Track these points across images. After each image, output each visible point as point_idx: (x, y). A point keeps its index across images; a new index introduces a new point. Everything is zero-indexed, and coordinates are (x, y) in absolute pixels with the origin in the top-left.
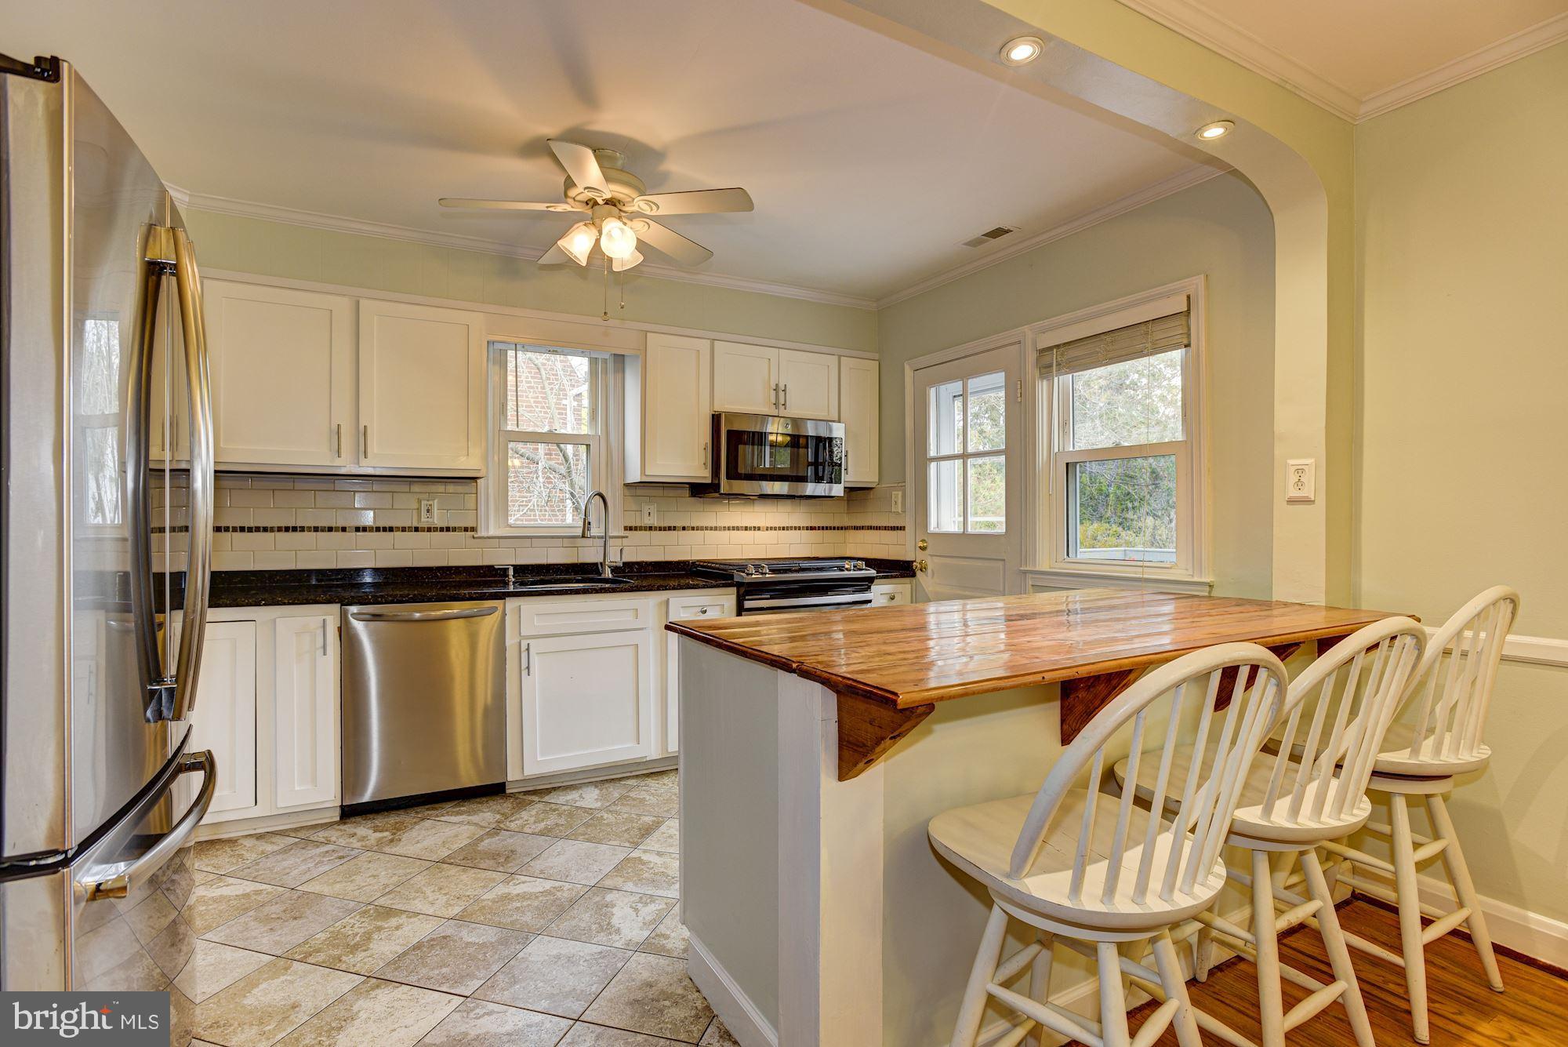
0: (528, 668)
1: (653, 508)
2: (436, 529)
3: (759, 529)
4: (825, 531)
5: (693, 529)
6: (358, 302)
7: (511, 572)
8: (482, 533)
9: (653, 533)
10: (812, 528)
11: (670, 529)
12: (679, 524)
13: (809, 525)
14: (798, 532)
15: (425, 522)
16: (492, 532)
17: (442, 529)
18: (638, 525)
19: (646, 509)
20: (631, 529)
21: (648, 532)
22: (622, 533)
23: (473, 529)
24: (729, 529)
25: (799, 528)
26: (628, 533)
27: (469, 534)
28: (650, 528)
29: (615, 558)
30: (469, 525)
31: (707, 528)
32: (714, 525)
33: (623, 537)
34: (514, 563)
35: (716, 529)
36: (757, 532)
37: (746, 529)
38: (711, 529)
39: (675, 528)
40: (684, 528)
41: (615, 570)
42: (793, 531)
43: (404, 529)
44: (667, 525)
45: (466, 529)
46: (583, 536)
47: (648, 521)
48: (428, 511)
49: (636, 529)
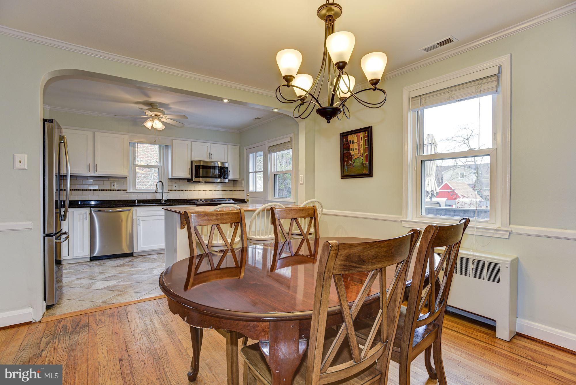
0: (139, 224)
1: (177, 185)
2: (115, 190)
3: (207, 191)
4: (226, 192)
5: (188, 190)
6: (94, 133)
7: (136, 201)
8: (128, 191)
9: (176, 191)
10: (222, 191)
11: (181, 190)
12: (184, 189)
13: (222, 190)
14: (218, 191)
15: (112, 188)
16: (131, 191)
17: (117, 190)
18: (172, 189)
19: (174, 185)
20: (170, 190)
21: (175, 191)
22: (168, 191)
23: (126, 190)
24: (198, 191)
25: (219, 191)
27: (125, 191)
28: (176, 190)
29: (165, 198)
30: (125, 189)
31: (192, 190)
32: (194, 189)
33: (168, 193)
34: (137, 199)
35: (194, 190)
36: (206, 191)
37: (203, 191)
38: (193, 190)
39: (183, 190)
40: (185, 190)
41: (165, 201)
42: (217, 191)
43: (107, 190)
44: (180, 189)
45: (124, 190)
46: (156, 192)
47: (175, 189)
48: (113, 185)
49: (172, 190)
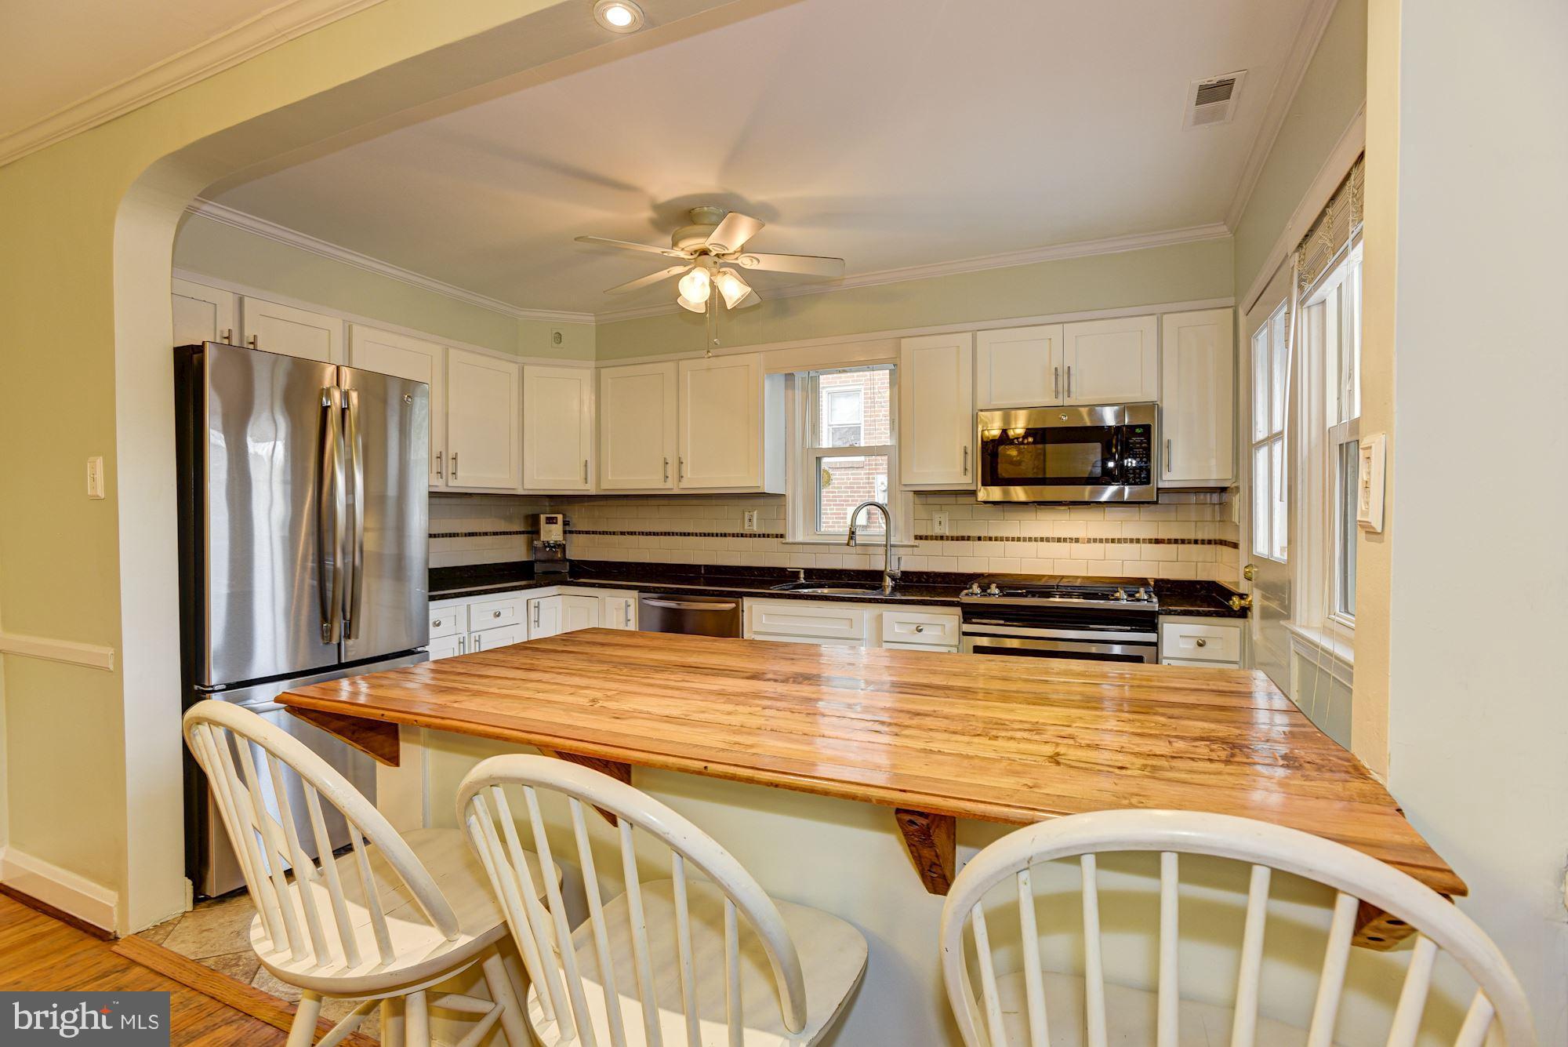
1: (944, 517)
2: (755, 536)
3: (1077, 540)
4: (1181, 546)
5: (990, 539)
7: (802, 574)
8: (789, 539)
9: (945, 542)
10: (1158, 541)
11: (963, 538)
12: (975, 534)
13: (1154, 537)
14: (1135, 546)
15: (747, 530)
16: (800, 538)
17: (759, 536)
18: (929, 534)
19: (937, 517)
20: (921, 538)
21: (940, 542)
22: (913, 542)
23: (782, 536)
24: (1036, 540)
25: (1138, 541)
26: (918, 542)
27: (780, 539)
28: (942, 538)
29: (895, 568)
30: (779, 532)
31: (1007, 539)
32: (1016, 535)
33: (913, 546)
35: (1019, 539)
36: (1074, 545)
37: (1059, 540)
38: (1013, 539)
39: (969, 538)
40: (979, 539)
42: (1127, 545)
43: (733, 535)
44: (960, 534)
45: (777, 536)
47: (938, 531)
48: (750, 520)
49: (926, 538)
